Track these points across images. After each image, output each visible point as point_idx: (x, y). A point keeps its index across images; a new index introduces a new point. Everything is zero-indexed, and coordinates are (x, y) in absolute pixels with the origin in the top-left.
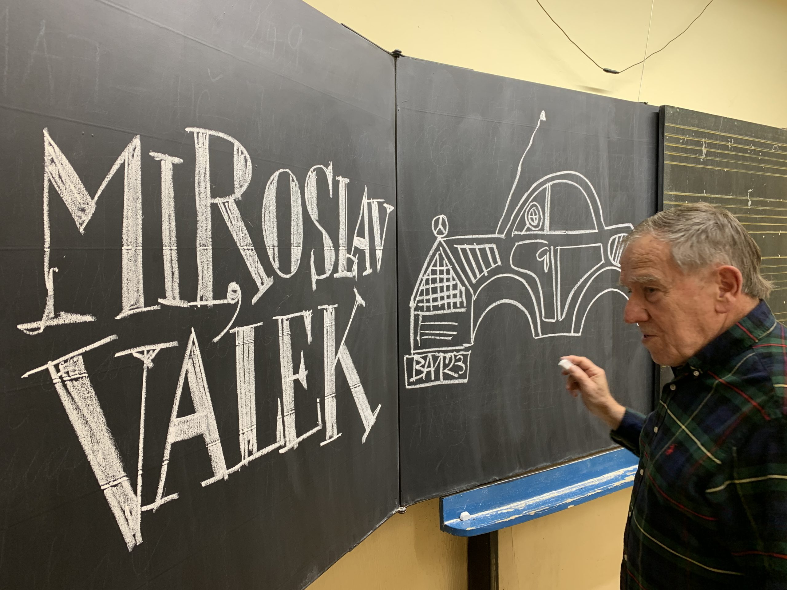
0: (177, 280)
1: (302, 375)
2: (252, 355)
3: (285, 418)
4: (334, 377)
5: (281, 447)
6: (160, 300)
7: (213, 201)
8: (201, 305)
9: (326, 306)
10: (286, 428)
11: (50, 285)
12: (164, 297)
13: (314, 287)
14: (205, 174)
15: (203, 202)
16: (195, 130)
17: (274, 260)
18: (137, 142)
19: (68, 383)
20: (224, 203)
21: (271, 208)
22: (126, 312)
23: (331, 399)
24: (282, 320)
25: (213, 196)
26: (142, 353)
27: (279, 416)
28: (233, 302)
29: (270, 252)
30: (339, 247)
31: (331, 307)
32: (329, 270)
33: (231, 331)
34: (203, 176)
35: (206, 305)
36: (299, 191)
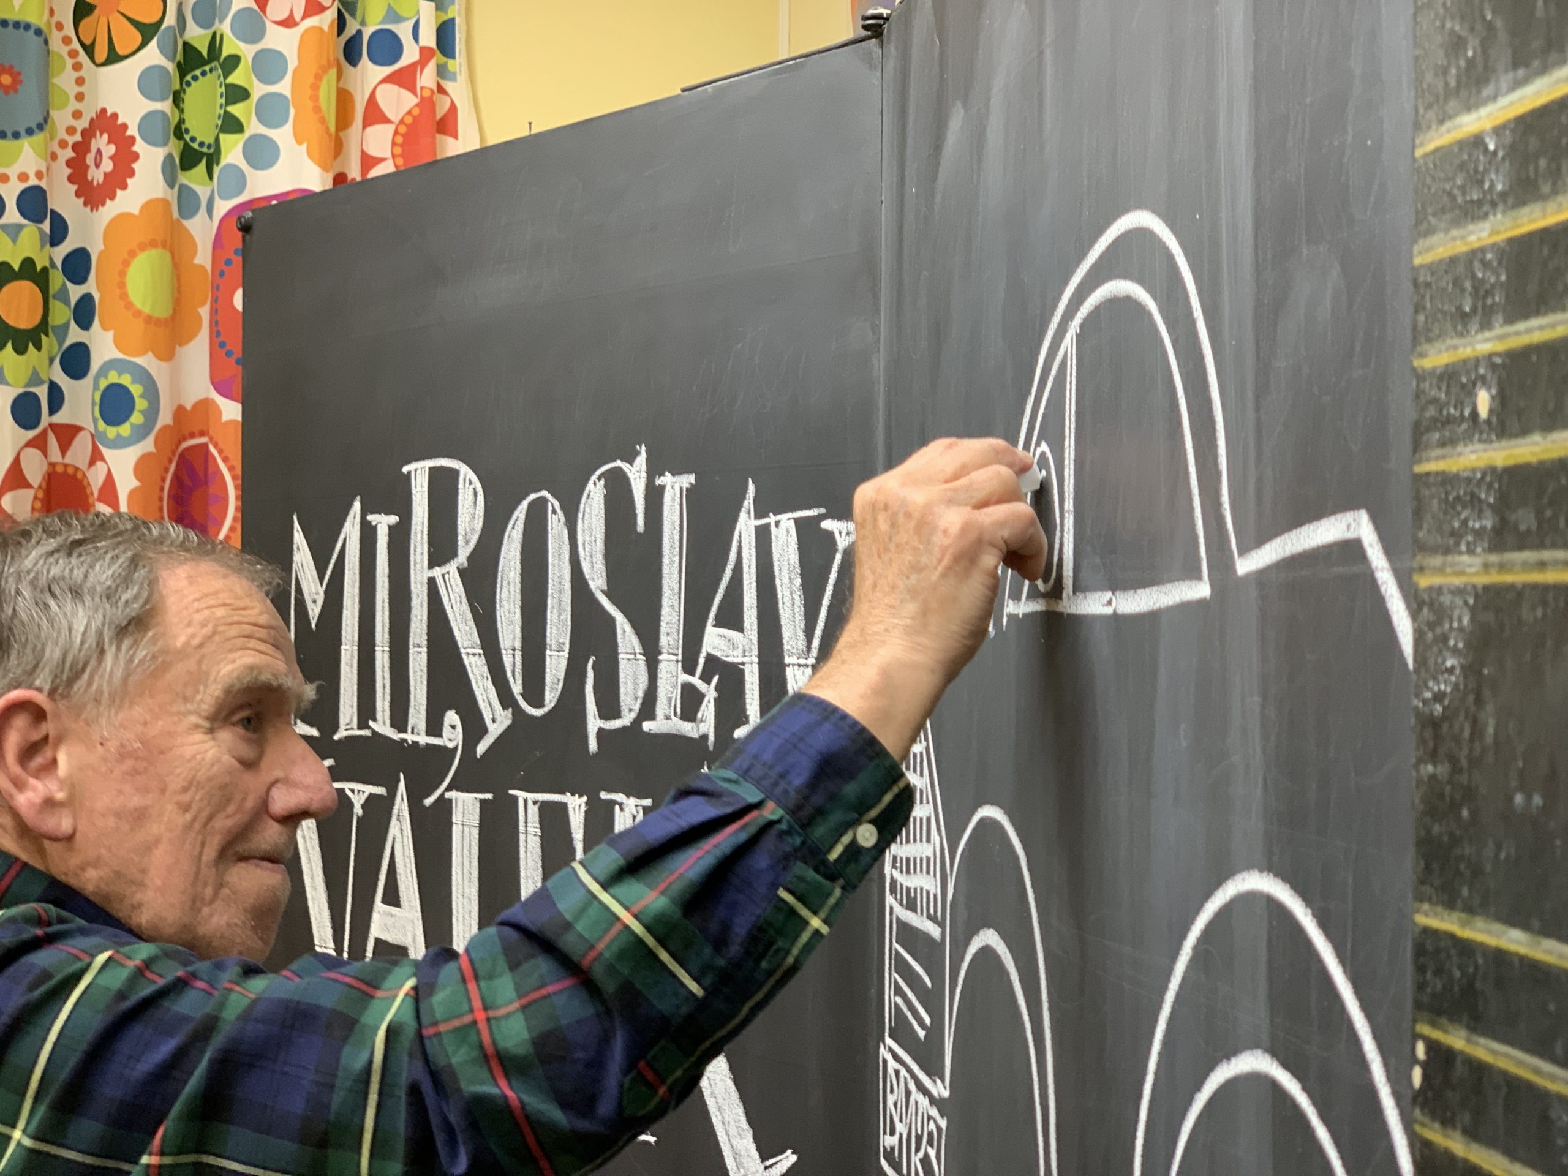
0: (388, 697)
8: (413, 742)
9: (620, 797)
13: (593, 745)
17: (513, 675)
28: (451, 745)
29: (507, 660)
30: (660, 653)
32: (631, 710)
36: (566, 532)
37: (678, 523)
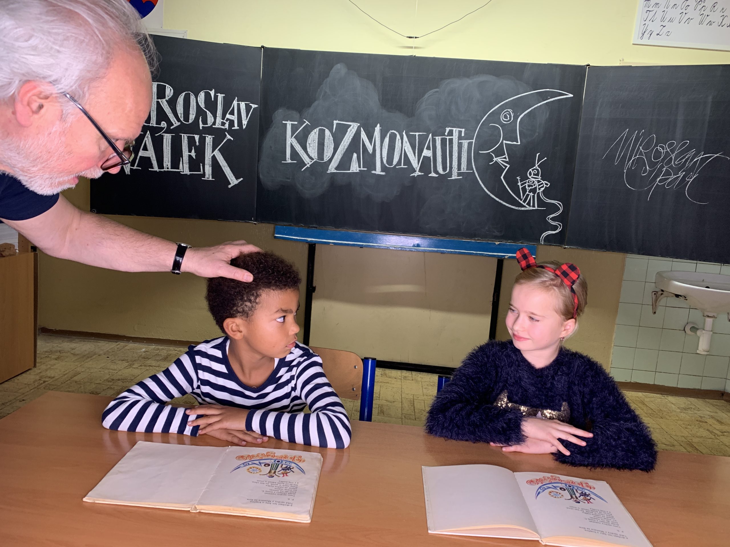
2: (170, 142)
3: (184, 164)
4: (211, 160)
5: (181, 172)
7: (157, 100)
9: (207, 136)
10: (184, 167)
13: (201, 128)
17: (181, 117)
20: (161, 101)
21: (181, 103)
23: (208, 166)
24: (184, 136)
25: (158, 98)
27: (181, 163)
28: (163, 127)
29: (179, 115)
30: (217, 117)
31: (210, 136)
32: (210, 124)
33: (162, 134)
35: (153, 126)
36: (195, 98)
37: (221, 100)
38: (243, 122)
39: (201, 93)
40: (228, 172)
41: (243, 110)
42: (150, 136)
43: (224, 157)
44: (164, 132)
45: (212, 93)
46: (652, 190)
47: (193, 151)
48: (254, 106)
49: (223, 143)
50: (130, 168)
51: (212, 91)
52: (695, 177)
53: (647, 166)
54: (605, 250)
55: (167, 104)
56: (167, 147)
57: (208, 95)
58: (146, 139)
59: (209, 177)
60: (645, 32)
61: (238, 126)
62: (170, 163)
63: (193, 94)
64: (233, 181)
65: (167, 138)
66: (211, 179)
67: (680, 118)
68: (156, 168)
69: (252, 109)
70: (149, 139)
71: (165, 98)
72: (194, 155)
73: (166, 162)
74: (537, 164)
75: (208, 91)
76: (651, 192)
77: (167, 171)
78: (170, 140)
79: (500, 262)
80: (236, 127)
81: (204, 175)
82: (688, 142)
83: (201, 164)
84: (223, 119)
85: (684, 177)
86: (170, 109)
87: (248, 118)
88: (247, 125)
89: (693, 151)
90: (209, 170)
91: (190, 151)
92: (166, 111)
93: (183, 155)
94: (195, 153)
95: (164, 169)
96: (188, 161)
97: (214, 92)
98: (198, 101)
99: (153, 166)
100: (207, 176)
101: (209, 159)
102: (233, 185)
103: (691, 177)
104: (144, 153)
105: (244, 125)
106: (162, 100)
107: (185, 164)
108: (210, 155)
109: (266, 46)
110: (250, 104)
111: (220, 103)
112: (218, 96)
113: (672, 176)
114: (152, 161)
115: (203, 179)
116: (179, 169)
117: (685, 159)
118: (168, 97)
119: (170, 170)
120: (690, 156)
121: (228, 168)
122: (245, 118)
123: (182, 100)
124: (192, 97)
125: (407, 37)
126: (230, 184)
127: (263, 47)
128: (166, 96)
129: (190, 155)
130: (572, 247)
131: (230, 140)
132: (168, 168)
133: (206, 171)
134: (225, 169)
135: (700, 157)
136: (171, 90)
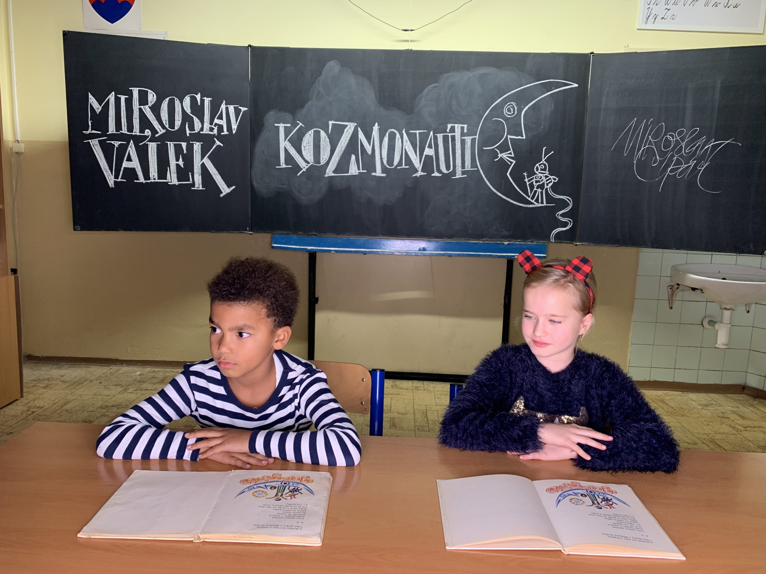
1: (181, 163)
2: (156, 152)
3: (171, 174)
4: (200, 168)
5: (169, 182)
6: (120, 131)
7: (140, 107)
10: (172, 177)
11: (90, 124)
12: (122, 130)
14: (137, 100)
15: (136, 107)
16: (133, 88)
18: (113, 93)
19: (94, 146)
20: (144, 108)
21: (165, 109)
22: (110, 132)
23: (197, 175)
24: (170, 144)
25: (140, 105)
26: (115, 143)
27: (168, 172)
31: (198, 143)
33: (146, 143)
34: (136, 100)
35: (137, 135)
38: (232, 126)
39: (186, 97)
40: (219, 180)
41: (232, 114)
42: (133, 146)
43: (214, 165)
44: (149, 141)
45: (198, 97)
46: (663, 181)
47: (181, 159)
48: (243, 109)
49: (212, 150)
50: (114, 181)
51: (198, 95)
52: (706, 165)
53: (657, 156)
54: (618, 245)
55: (150, 111)
56: (153, 156)
57: (193, 100)
58: (129, 149)
59: (199, 186)
60: (649, 16)
61: (227, 132)
62: (157, 174)
63: (177, 99)
64: (225, 190)
65: (152, 147)
66: (201, 188)
67: (689, 105)
68: (142, 179)
69: (242, 112)
70: (133, 148)
71: (148, 104)
72: (182, 164)
73: (152, 172)
74: (544, 158)
75: (193, 95)
76: (662, 183)
77: (154, 182)
78: (155, 149)
79: (510, 262)
80: (225, 132)
81: (193, 185)
82: (698, 129)
83: (190, 173)
84: (211, 123)
85: (696, 165)
86: (153, 116)
87: (238, 122)
88: (237, 130)
89: (703, 138)
90: (199, 179)
91: (177, 160)
92: (150, 119)
93: (171, 164)
94: (183, 161)
95: (150, 180)
96: (175, 171)
97: (200, 96)
98: (184, 106)
99: (139, 177)
100: (197, 185)
101: (198, 167)
102: (225, 193)
103: (703, 165)
104: (129, 164)
105: (234, 129)
106: (145, 106)
107: (173, 174)
108: (199, 163)
109: (254, 44)
110: (240, 108)
111: (207, 108)
112: (204, 100)
113: (683, 165)
114: (137, 172)
115: (192, 188)
116: (166, 179)
117: (696, 147)
118: (151, 103)
119: (157, 180)
120: (700, 144)
121: (219, 176)
122: (235, 122)
123: (167, 106)
124: (177, 102)
125: (402, 30)
126: (222, 193)
127: (250, 46)
128: (149, 102)
129: (178, 164)
130: (583, 243)
131: (220, 146)
132: (154, 179)
133: (195, 180)
134: (215, 177)
135: (711, 145)
136: (153, 95)
